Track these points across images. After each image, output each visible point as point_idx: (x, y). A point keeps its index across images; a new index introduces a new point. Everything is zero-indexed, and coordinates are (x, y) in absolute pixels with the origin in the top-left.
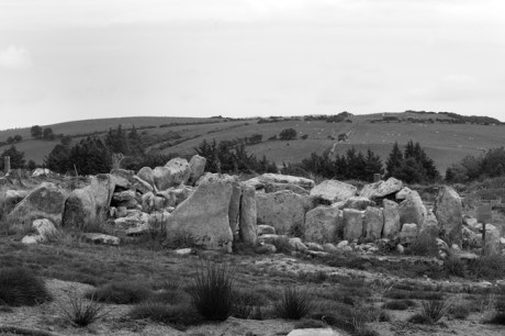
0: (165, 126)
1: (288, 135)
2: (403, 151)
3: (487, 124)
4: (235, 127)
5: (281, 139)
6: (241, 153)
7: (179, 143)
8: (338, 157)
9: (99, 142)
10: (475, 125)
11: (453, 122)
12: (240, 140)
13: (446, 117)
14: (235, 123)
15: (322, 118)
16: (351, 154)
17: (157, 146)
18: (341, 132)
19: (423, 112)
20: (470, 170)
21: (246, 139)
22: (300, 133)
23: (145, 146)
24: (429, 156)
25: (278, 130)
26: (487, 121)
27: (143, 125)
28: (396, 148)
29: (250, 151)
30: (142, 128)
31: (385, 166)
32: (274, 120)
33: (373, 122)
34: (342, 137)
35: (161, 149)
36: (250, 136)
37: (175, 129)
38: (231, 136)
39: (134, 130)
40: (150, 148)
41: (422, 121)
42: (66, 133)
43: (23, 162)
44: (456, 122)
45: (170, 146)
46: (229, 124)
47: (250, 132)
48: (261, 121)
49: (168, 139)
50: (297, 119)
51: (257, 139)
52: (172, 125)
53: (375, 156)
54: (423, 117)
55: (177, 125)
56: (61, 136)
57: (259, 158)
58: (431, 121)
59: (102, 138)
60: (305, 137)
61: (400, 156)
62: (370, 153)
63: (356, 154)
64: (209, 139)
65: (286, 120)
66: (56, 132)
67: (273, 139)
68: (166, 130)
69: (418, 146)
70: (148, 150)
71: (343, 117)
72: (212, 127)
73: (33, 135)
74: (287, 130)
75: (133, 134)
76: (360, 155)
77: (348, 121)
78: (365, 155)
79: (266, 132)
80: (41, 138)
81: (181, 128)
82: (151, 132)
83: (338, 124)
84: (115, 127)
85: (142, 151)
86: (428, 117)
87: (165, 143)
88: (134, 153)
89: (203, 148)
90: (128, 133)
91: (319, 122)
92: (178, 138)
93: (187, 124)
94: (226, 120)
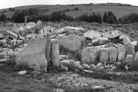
0: (44, 7)
1: (77, 9)
2: (107, 13)
3: (129, 6)
4: (63, 7)
5: (75, 10)
6: (64, 14)
7: (47, 11)
8: (90, 15)
9: (26, 12)
10: (126, 6)
11: (120, 6)
12: (64, 11)
13: (118, 4)
14: (62, 6)
15: (85, 5)
16: (93, 14)
17: (42, 12)
18: (91, 8)
19: (112, 3)
20: (125, 19)
21: (65, 10)
22: (79, 9)
23: (39, 13)
24: (115, 15)
25: (74, 8)
26: (129, 5)
27: (38, 7)
28: (105, 13)
29: (66, 14)
30: (38, 8)
31: (102, 18)
32: (73, 5)
33: (99, 6)
34: (91, 10)
35: (43, 13)
37: (46, 8)
38: (62, 10)
39: (35, 8)
40: (40, 13)
41: (112, 5)
42: (18, 9)
43: (6, 17)
44: (121, 6)
45: (45, 12)
47: (66, 9)
48: (69, 5)
49: (45, 11)
50: (79, 5)
51: (68, 10)
52: (46, 7)
53: (100, 15)
54: (112, 4)
55: (47, 7)
56: (17, 10)
57: (69, 16)
58: (114, 5)
59: (27, 11)
60: (81, 10)
61: (107, 15)
63: (95, 14)
64: (55, 11)
65: (76, 5)
66: (15, 9)
67: (73, 10)
68: (44, 8)
69: (111, 12)
70: (39, 14)
71: (91, 4)
72: (56, 7)
73: (10, 10)
74: (76, 8)
78: (97, 15)
79: (71, 8)
80: (11, 11)
81: (48, 8)
82: (40, 9)
83: (90, 6)
84: (30, 8)
85: (38, 14)
86: (113, 4)
87: (44, 12)
88: (35, 14)
89: (54, 13)
90: (34, 9)
91: (85, 6)
92: (47, 10)
93: (50, 6)
94: (60, 5)
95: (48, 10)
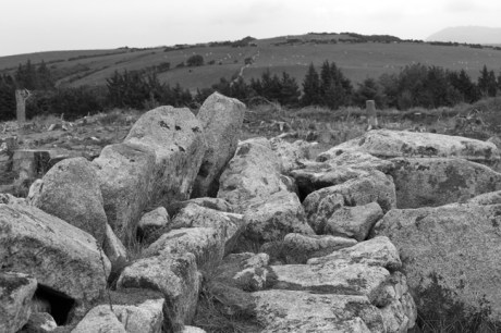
0: (74, 59)
1: (196, 61)
2: (319, 72)
3: (388, 42)
4: (143, 56)
5: (189, 66)
6: (153, 83)
7: (87, 75)
8: (253, 80)
9: (9, 78)
10: (377, 44)
11: (356, 41)
12: (149, 69)
13: (348, 37)
14: (141, 53)
15: (227, 44)
16: (266, 77)
17: (67, 79)
18: (246, 57)
19: (325, 34)
21: (154, 67)
22: (206, 61)
23: (55, 80)
24: (346, 76)
25: (186, 56)
26: (388, 39)
27: (53, 59)
28: (312, 69)
29: (163, 78)
30: (51, 62)
31: (301, 88)
32: (180, 48)
33: (277, 45)
34: (248, 61)
35: (71, 81)
36: (158, 64)
37: (82, 61)
38: (139, 65)
39: (43, 65)
40: (60, 81)
41: (325, 42)
44: (358, 42)
45: (80, 78)
46: (136, 53)
47: (158, 61)
48: (167, 49)
49: (77, 72)
50: (202, 46)
51: (165, 67)
52: (80, 57)
53: (290, 77)
54: (325, 38)
55: (85, 57)
57: (173, 86)
58: (334, 41)
59: (12, 74)
60: (212, 63)
61: (316, 76)
62: (285, 76)
63: (272, 77)
65: (192, 47)
67: (181, 66)
68: (74, 63)
69: (334, 66)
70: (57, 84)
71: (247, 42)
72: (121, 57)
74: (194, 57)
75: (43, 68)
76: (276, 78)
77: (253, 45)
78: (281, 78)
79: (173, 59)
82: (60, 66)
83: (244, 49)
84: (24, 63)
85: (52, 85)
86: (331, 38)
87: (75, 75)
88: (44, 87)
89: (115, 79)
90: (38, 67)
91: (224, 47)
92: (87, 71)
93: (95, 56)
94: (133, 50)
95: (87, 69)
